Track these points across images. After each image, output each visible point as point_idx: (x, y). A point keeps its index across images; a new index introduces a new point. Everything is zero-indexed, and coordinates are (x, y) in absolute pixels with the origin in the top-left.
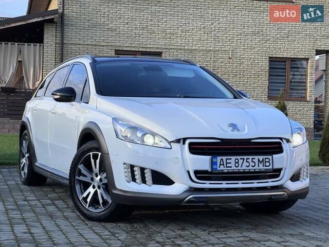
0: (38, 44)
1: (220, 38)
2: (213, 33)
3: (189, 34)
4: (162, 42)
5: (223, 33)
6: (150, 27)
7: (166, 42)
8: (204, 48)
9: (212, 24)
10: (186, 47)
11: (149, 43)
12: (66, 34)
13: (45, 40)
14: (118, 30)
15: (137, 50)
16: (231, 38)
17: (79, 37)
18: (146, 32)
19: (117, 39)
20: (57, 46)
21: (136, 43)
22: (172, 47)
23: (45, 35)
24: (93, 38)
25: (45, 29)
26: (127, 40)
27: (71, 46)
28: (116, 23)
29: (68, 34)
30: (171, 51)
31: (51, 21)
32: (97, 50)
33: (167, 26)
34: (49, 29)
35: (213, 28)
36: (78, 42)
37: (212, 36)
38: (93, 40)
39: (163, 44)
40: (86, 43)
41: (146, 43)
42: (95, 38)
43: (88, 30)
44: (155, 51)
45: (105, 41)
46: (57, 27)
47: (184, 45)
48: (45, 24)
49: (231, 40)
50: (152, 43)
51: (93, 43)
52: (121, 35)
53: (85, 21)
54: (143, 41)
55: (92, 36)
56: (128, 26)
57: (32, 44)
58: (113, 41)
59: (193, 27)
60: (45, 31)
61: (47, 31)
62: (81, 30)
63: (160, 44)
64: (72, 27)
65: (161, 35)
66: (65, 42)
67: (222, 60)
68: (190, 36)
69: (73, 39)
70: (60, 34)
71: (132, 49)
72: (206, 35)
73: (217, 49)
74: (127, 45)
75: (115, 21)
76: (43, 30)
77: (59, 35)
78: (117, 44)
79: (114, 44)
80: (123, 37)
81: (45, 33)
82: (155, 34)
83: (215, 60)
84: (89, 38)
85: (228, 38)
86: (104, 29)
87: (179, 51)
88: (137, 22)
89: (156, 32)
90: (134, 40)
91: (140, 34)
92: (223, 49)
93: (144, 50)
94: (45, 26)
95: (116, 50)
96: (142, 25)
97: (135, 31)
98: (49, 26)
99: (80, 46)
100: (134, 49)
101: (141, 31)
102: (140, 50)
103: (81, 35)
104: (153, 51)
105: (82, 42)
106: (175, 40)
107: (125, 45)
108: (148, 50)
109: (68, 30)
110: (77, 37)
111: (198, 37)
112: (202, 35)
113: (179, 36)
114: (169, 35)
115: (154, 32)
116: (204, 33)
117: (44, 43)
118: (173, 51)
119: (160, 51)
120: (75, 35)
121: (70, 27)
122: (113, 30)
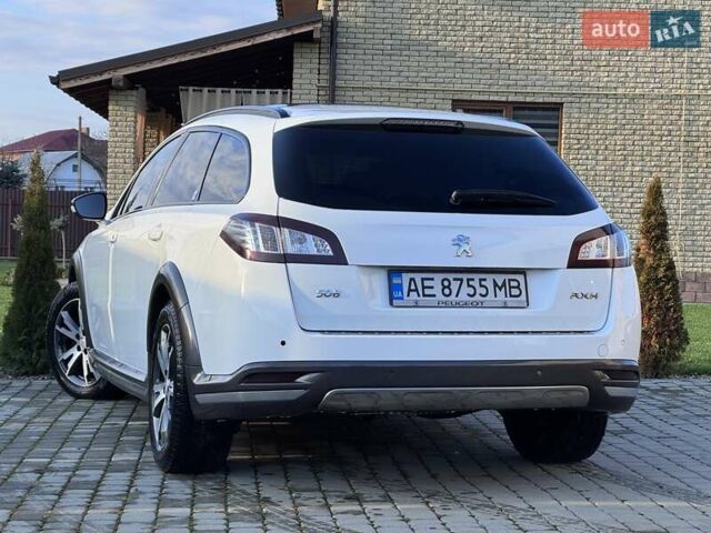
0: (280, 91)
1: (703, 66)
3: (628, 58)
4: (562, 79)
6: (533, 46)
7: (572, 78)
8: (663, 91)
10: (620, 91)
11: (530, 83)
12: (342, 67)
13: (296, 81)
14: (460, 55)
15: (504, 99)
17: (370, 73)
18: (525, 56)
19: (457, 76)
20: (321, 93)
21: (500, 82)
22: (587, 91)
23: (295, 71)
24: (402, 74)
25: (295, 55)
26: (480, 76)
27: (352, 94)
28: (455, 39)
29: (346, 67)
30: (583, 100)
31: (307, 38)
32: (412, 100)
33: (576, 42)
34: (305, 55)
36: (369, 84)
37: (683, 63)
38: (400, 79)
39: (563, 83)
40: (385, 85)
41: (523, 83)
42: (407, 74)
43: (391, 55)
44: (547, 100)
45: (430, 80)
46: (322, 51)
47: (614, 85)
48: (295, 45)
50: (538, 83)
51: (403, 86)
52: (467, 66)
53: (384, 36)
54: (518, 77)
55: (401, 69)
56: (481, 44)
57: (267, 91)
58: (447, 80)
60: (295, 61)
61: (301, 60)
62: (375, 57)
63: (560, 83)
64: (356, 51)
65: (560, 63)
66: (338, 83)
67: (708, 118)
68: (630, 64)
69: (356, 78)
70: (328, 67)
71: (491, 98)
72: (669, 59)
73: (696, 92)
74: (480, 88)
75: (452, 33)
76: (292, 58)
77: (325, 68)
78: (457, 87)
79: (450, 87)
80: (472, 70)
81: (295, 66)
82: (545, 62)
83: (691, 118)
84: (394, 73)
86: (428, 53)
87: (604, 100)
88: (504, 34)
89: (549, 57)
90: (496, 76)
91: (512, 61)
93: (520, 99)
94: (295, 50)
95: (453, 100)
96: (515, 40)
97: (499, 56)
98: (303, 50)
99: (372, 93)
100: (496, 98)
101: (513, 56)
102: (512, 98)
103: (375, 67)
104: (541, 100)
105: (378, 84)
106: (593, 74)
107: (477, 88)
108: (528, 99)
109: (346, 57)
110: (366, 73)
111: (650, 65)
112: (660, 59)
113: (604, 63)
114: (579, 63)
115: (543, 57)
116: (664, 56)
117: (294, 86)
118: (588, 100)
119: (558, 100)
120: (363, 67)
121: (349, 51)
122: (446, 54)
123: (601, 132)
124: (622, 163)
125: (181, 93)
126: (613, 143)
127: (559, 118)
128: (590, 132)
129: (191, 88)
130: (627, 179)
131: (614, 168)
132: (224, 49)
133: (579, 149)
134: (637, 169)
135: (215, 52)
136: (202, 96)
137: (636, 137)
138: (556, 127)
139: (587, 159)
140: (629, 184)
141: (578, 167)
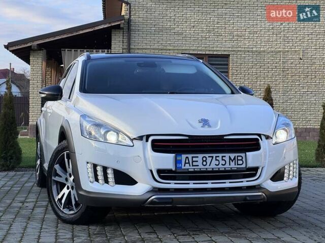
0: (106, 50)
1: (289, 38)
2: (282, 33)
3: (257, 35)
4: (229, 44)
5: (293, 33)
6: (216, 30)
7: (233, 44)
8: (273, 49)
9: (282, 24)
10: (254, 49)
11: (215, 46)
12: (133, 39)
13: (113, 46)
14: (185, 34)
15: (204, 53)
16: (301, 38)
18: (213, 35)
19: (184, 43)
20: (124, 51)
21: (202, 46)
22: (240, 49)
23: (112, 41)
24: (160, 42)
25: (112, 35)
26: (193, 43)
27: (138, 51)
28: (182, 27)
29: (135, 39)
30: (238, 53)
31: (118, 27)
33: (235, 28)
34: (117, 35)
35: (282, 29)
36: (145, 47)
37: (281, 37)
38: (159, 45)
39: (230, 46)
40: (152, 47)
41: (212, 46)
42: (162, 42)
43: (154, 34)
44: (222, 53)
45: (172, 45)
46: (124, 33)
47: (252, 47)
48: (113, 30)
49: (302, 40)
50: (219, 46)
51: (160, 47)
52: (187, 38)
53: (151, 26)
54: (210, 44)
55: (159, 40)
56: (194, 29)
57: (100, 50)
58: (179, 45)
59: (261, 28)
60: (112, 37)
61: (115, 37)
62: (148, 35)
63: (228, 46)
64: (139, 33)
65: (228, 37)
66: (132, 47)
67: (292, 61)
68: (258, 38)
69: (139, 44)
71: (198, 53)
72: (275, 36)
73: (287, 50)
74: (194, 48)
75: (181, 25)
76: (111, 36)
77: (126, 40)
78: (184, 48)
79: (181, 48)
80: (190, 41)
81: (112, 39)
82: (222, 37)
83: (285, 61)
84: (156, 42)
85: (298, 38)
86: (170, 33)
87: (247, 53)
88: (204, 25)
89: (223, 35)
90: (200, 43)
91: (207, 37)
92: (293, 50)
93: (211, 53)
94: (113, 32)
95: (182, 53)
96: (208, 28)
97: (202, 34)
98: (116, 32)
100: (201, 53)
101: (208, 34)
102: (207, 53)
103: (148, 40)
104: (220, 53)
105: (149, 47)
106: (242, 42)
107: (192, 48)
108: (215, 53)
109: (135, 35)
110: (144, 42)
111: (267, 38)
112: (271, 36)
113: (247, 37)
114: (236, 37)
115: (220, 35)
116: (273, 34)
117: (112, 48)
118: (241, 53)
119: (228, 53)
120: (142, 40)
121: (136, 33)
122: (179, 34)
123: (246, 67)
124: (256, 80)
125: (62, 52)
126: (252, 72)
127: (228, 61)
128: (242, 67)
129: (67, 50)
130: (258, 87)
131: (252, 83)
132: (81, 32)
133: (237, 74)
134: (262, 83)
135: (77, 33)
136: (71, 53)
137: (262, 69)
138: (227, 65)
139: (241, 79)
140: (259, 89)
141: (237, 82)
